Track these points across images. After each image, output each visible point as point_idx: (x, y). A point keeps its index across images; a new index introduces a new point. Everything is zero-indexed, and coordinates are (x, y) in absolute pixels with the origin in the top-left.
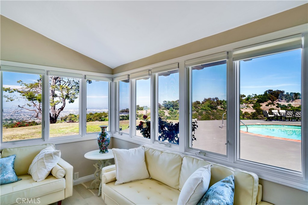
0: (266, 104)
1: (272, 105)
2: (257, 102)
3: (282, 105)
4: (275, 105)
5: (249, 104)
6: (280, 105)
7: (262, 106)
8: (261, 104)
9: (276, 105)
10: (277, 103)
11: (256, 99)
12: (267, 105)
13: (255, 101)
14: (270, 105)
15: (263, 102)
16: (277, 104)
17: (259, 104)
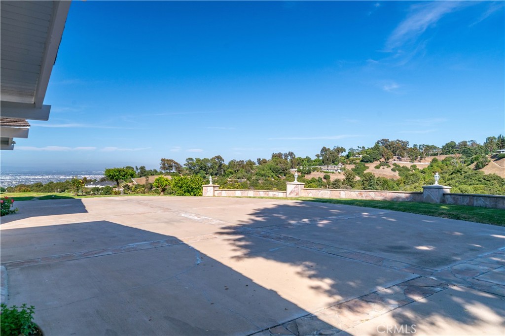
0: (375, 165)
1: (385, 167)
2: (362, 161)
3: (401, 166)
4: (390, 167)
5: (349, 164)
6: (399, 166)
7: (368, 168)
8: (367, 165)
9: (392, 167)
10: (393, 162)
11: (361, 156)
12: (377, 167)
13: (359, 159)
14: (382, 167)
15: (372, 162)
16: (393, 165)
17: (364, 165)
